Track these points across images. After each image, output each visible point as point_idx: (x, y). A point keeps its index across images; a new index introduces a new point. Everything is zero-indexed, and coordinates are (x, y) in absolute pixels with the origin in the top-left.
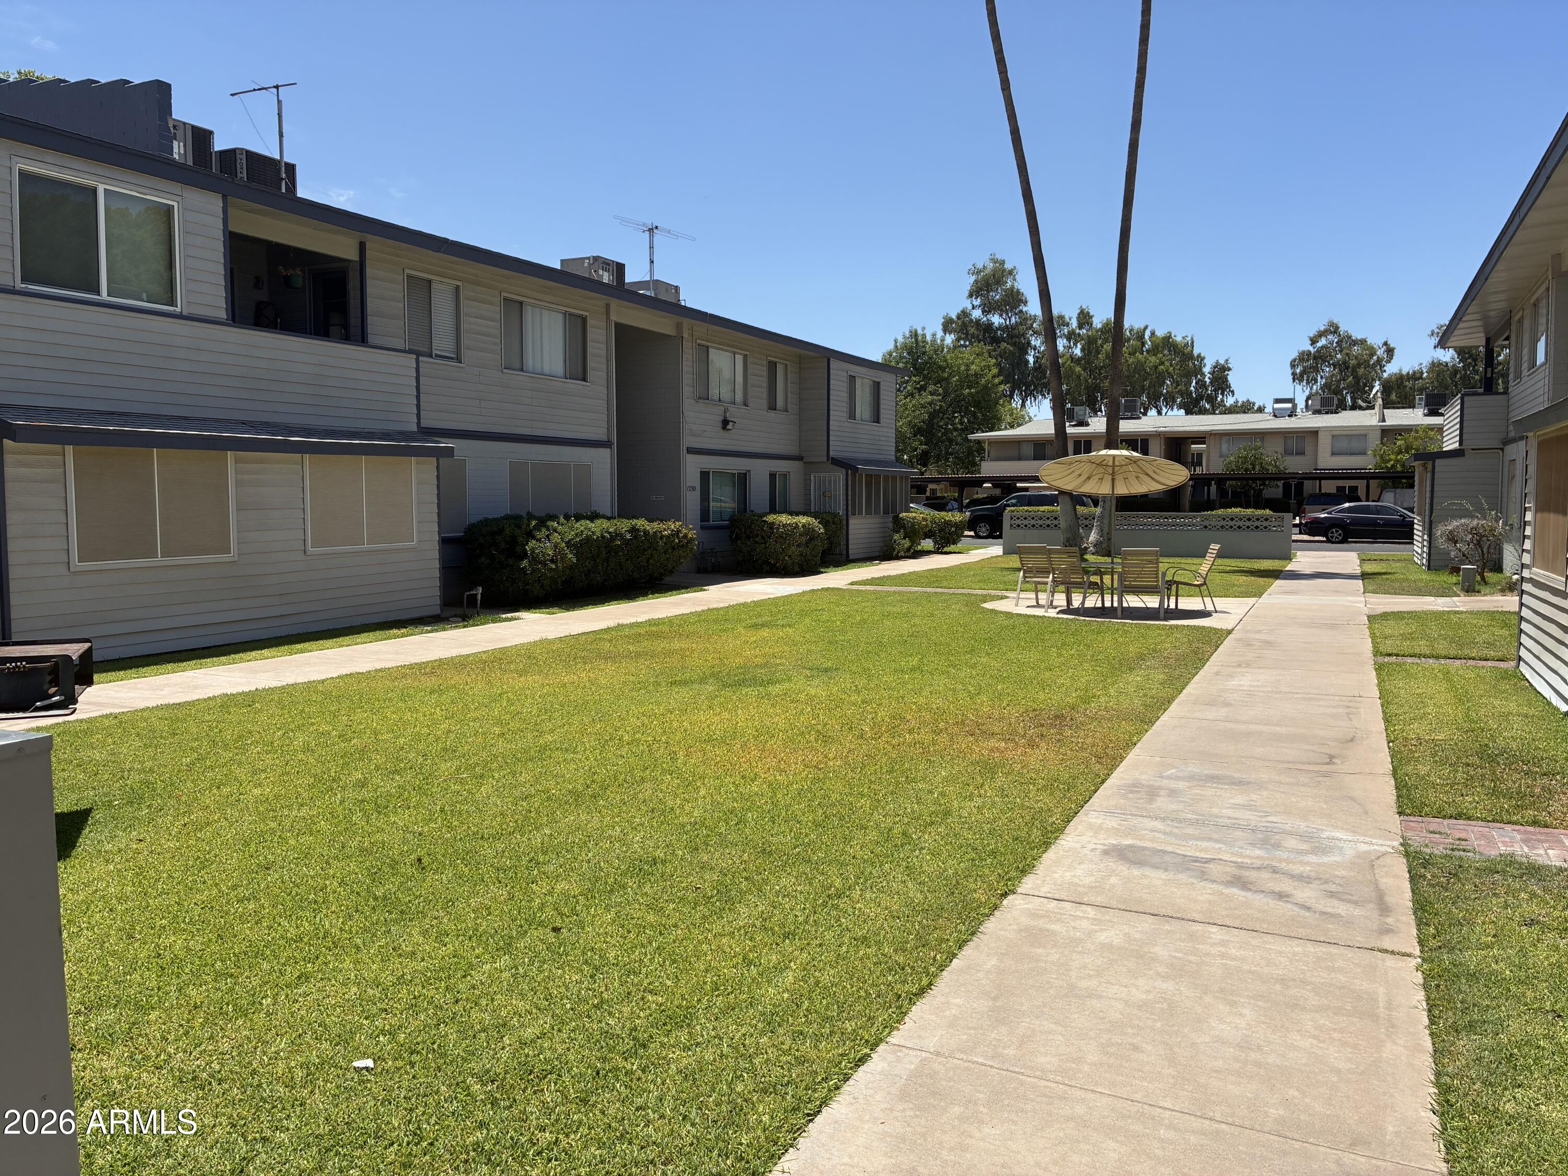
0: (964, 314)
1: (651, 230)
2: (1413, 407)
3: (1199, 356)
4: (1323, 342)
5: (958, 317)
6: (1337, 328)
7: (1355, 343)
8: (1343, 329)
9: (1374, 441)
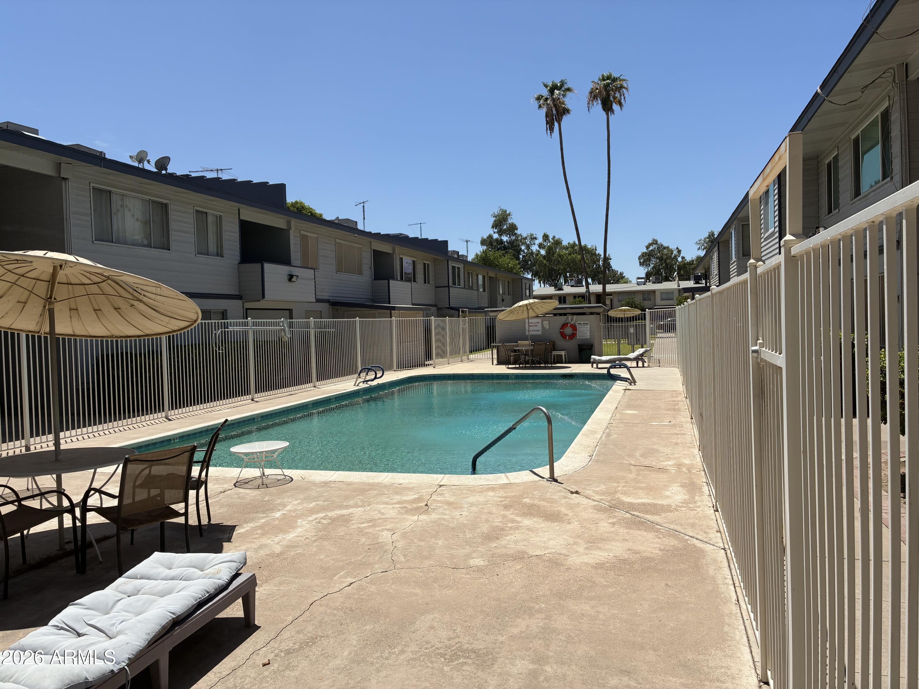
0: (490, 237)
1: (467, 241)
2: (690, 280)
3: (599, 254)
4: (651, 248)
5: (488, 238)
6: (657, 241)
7: (664, 248)
8: (659, 242)
9: (676, 294)
